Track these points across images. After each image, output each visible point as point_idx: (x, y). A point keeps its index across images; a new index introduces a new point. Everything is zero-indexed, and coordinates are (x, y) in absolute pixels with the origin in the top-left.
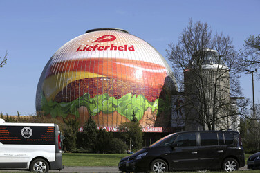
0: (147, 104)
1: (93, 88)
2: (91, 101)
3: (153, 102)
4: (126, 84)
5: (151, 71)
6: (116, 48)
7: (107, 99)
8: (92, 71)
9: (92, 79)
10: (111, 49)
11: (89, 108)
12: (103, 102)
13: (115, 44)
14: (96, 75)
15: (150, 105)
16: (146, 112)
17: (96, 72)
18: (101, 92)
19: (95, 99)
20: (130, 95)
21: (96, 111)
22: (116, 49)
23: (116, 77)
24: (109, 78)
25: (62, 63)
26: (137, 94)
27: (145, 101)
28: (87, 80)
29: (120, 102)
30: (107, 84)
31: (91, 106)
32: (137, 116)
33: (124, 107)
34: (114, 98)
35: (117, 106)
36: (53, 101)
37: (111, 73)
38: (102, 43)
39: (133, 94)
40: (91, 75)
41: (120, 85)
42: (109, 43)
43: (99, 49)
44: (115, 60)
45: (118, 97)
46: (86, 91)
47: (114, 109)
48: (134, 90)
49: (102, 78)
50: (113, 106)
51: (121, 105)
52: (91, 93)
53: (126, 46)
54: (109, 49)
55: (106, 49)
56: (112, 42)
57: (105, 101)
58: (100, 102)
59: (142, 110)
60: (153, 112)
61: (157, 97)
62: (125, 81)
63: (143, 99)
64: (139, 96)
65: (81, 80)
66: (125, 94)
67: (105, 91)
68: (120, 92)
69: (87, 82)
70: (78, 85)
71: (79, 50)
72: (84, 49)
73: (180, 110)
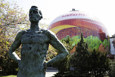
0: (100, 42)
1: (71, 32)
4: (89, 30)
6: (81, 15)
8: (70, 24)
9: (71, 28)
13: (81, 13)
15: (102, 42)
16: (100, 46)
17: (73, 25)
18: (76, 35)
19: (73, 38)
20: (91, 36)
21: (73, 45)
23: (83, 27)
26: (95, 36)
27: (99, 40)
29: (86, 40)
37: (80, 25)
39: (93, 36)
41: (86, 31)
43: (73, 15)
44: (82, 19)
46: (68, 34)
48: (94, 34)
49: (76, 27)
52: (71, 35)
55: (77, 15)
57: (78, 39)
58: (75, 40)
59: (98, 44)
60: (103, 46)
61: (105, 38)
62: (89, 29)
63: (98, 39)
64: (96, 37)
65: (65, 29)
66: (89, 35)
67: (78, 34)
68: (86, 34)
69: (68, 30)
70: (63, 32)
71: (63, 17)
72: (66, 16)
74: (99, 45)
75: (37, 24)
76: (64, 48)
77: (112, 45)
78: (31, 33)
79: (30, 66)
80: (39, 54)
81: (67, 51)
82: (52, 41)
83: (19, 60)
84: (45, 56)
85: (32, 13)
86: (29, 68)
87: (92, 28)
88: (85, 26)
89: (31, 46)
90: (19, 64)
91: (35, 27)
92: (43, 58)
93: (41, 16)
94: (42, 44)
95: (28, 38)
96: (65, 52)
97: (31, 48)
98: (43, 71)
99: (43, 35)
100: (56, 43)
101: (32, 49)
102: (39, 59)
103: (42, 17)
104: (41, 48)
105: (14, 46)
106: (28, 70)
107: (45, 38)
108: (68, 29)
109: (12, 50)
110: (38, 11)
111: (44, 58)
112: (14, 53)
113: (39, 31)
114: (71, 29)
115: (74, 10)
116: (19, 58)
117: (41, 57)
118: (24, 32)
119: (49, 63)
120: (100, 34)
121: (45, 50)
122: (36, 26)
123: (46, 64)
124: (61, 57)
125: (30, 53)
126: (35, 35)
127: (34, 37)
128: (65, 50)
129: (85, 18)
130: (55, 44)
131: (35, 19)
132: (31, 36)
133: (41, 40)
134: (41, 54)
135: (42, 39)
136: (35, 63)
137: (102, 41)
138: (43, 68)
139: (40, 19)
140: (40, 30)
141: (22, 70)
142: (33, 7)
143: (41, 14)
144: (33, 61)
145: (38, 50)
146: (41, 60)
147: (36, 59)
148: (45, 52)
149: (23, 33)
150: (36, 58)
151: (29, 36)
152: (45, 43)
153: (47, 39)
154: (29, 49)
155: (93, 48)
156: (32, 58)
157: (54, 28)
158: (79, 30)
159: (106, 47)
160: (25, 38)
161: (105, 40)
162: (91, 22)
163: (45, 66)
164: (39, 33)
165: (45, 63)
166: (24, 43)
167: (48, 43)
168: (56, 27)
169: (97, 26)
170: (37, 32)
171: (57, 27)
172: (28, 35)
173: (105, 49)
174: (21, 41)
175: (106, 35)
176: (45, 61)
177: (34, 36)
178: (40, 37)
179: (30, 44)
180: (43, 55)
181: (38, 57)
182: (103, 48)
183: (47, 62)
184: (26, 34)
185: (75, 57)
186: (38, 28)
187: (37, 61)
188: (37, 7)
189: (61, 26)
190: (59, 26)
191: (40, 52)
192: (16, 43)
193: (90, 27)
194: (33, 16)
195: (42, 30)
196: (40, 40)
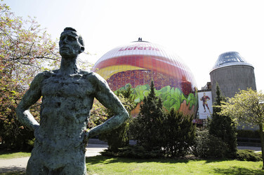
0: (183, 97)
1: (134, 79)
2: (132, 91)
3: (188, 95)
4: (164, 77)
6: (153, 49)
7: (148, 89)
8: (133, 65)
9: (134, 71)
12: (144, 93)
13: (152, 47)
15: (185, 98)
16: (182, 104)
17: (137, 66)
18: (142, 83)
19: (136, 89)
20: (169, 87)
21: (137, 100)
23: (155, 70)
24: (150, 71)
26: (175, 87)
27: (181, 94)
29: (160, 93)
33: (164, 98)
37: (151, 67)
39: (172, 86)
40: (133, 68)
41: (160, 77)
43: (139, 49)
44: (154, 57)
45: (158, 89)
46: (128, 81)
48: (172, 83)
49: (143, 70)
51: (161, 95)
52: (133, 84)
55: (145, 49)
57: (146, 92)
58: (141, 92)
59: (179, 101)
60: (187, 105)
61: (190, 92)
62: (164, 74)
63: (179, 92)
64: (176, 89)
65: (123, 72)
66: (165, 86)
67: (146, 82)
68: (160, 83)
69: (129, 74)
70: (120, 77)
71: (121, 50)
72: (126, 50)
73: (207, 105)
74: (181, 102)
75: (74, 62)
76: (120, 106)
77: (201, 103)
78: (60, 76)
79: (58, 138)
80: (74, 115)
81: (126, 111)
82: (100, 94)
83: (36, 126)
84: (86, 120)
85: (65, 39)
86: (54, 140)
87: (171, 73)
88: (158, 69)
89: (61, 100)
90: (35, 132)
91: (69, 65)
92: (81, 124)
93: (81, 46)
94: (81, 98)
95: (54, 86)
96: (123, 114)
97: (59, 104)
98: (82, 147)
99: (83, 81)
100: (107, 97)
101: (62, 106)
102: (74, 125)
103: (83, 49)
104: (78, 104)
105: (27, 99)
106: (53, 144)
107: (86, 87)
108: (129, 72)
109: (24, 106)
110: (77, 37)
111: (83, 123)
112: (27, 112)
113: (77, 74)
115: (140, 40)
116: (35, 122)
117: (78, 121)
118: (49, 73)
119: (92, 133)
120: (182, 84)
121: (85, 108)
122: (72, 65)
123: (87, 134)
124: (115, 123)
125: (58, 114)
126: (68, 80)
127: (67, 84)
128: (122, 109)
129: (159, 55)
130: (105, 99)
131: (71, 52)
132: (60, 82)
133: (80, 90)
134: (78, 117)
135: (82, 90)
136: (67, 132)
137: (186, 96)
138: (81, 141)
139: (80, 52)
140: (79, 72)
141: (42, 143)
142: (67, 29)
143: (81, 42)
144: (63, 129)
145: (74, 109)
146: (78, 127)
147: (68, 125)
148: (85, 112)
149: (46, 75)
150: (68, 123)
151: (57, 82)
152: (87, 95)
153: (90, 89)
154: (57, 105)
155: (170, 107)
156: (61, 122)
157: (103, 69)
158: (148, 76)
159: (191, 106)
160: (49, 86)
161: (191, 94)
162: (168, 63)
163: (85, 138)
164: (77, 77)
165: (86, 132)
166: (47, 95)
167: (92, 96)
168: (107, 68)
169: (179, 71)
170: (74, 75)
171: (110, 68)
172: (55, 80)
173: (190, 109)
174: (41, 91)
175: (193, 87)
176: (85, 128)
177: (66, 81)
178: (78, 84)
179: (59, 96)
180: (82, 119)
181: (72, 121)
182: (187, 108)
183: (88, 131)
184: (51, 78)
185: (140, 122)
186: (75, 69)
187: (70, 128)
188: (74, 30)
189: (117, 67)
190: (113, 67)
191: (77, 113)
192: (32, 93)
193: (167, 72)
194: (67, 46)
195: (82, 72)
196: (78, 90)
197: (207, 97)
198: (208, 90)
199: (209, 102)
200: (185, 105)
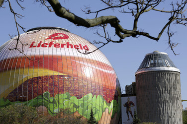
0: (105, 105)
1: (54, 86)
2: (51, 100)
3: (110, 103)
5: (106, 71)
7: (68, 98)
8: (51, 69)
10: (68, 47)
11: (48, 108)
12: (64, 102)
14: (56, 73)
15: (107, 107)
16: (104, 113)
17: (57, 71)
18: (62, 91)
19: (56, 98)
20: (90, 95)
21: (56, 111)
22: (72, 47)
23: (75, 76)
24: (70, 77)
25: (15, 60)
26: (97, 94)
27: (103, 102)
28: (47, 78)
29: (81, 102)
30: (68, 83)
31: (51, 106)
32: (96, 117)
33: (85, 107)
34: (75, 98)
35: (79, 107)
36: (5, 100)
38: (57, 41)
39: (93, 94)
40: (51, 73)
41: (81, 84)
42: (64, 41)
43: (55, 46)
44: (74, 58)
45: (79, 97)
46: (46, 89)
47: (75, 109)
49: (63, 76)
50: (75, 106)
51: (83, 105)
52: (52, 92)
53: (80, 45)
54: (65, 46)
55: (62, 47)
56: (67, 40)
57: (67, 101)
58: (61, 101)
59: (101, 110)
60: (109, 114)
62: (85, 80)
63: (101, 99)
64: (98, 96)
65: (40, 78)
66: (86, 93)
67: (66, 90)
69: (47, 79)
70: (36, 83)
71: (32, 46)
72: (39, 46)
73: (131, 112)
74: (103, 111)
114: (52, 78)
161: (113, 101)
182: (110, 117)
197: (132, 103)
198: (132, 95)
199: (133, 109)
200: (107, 113)
